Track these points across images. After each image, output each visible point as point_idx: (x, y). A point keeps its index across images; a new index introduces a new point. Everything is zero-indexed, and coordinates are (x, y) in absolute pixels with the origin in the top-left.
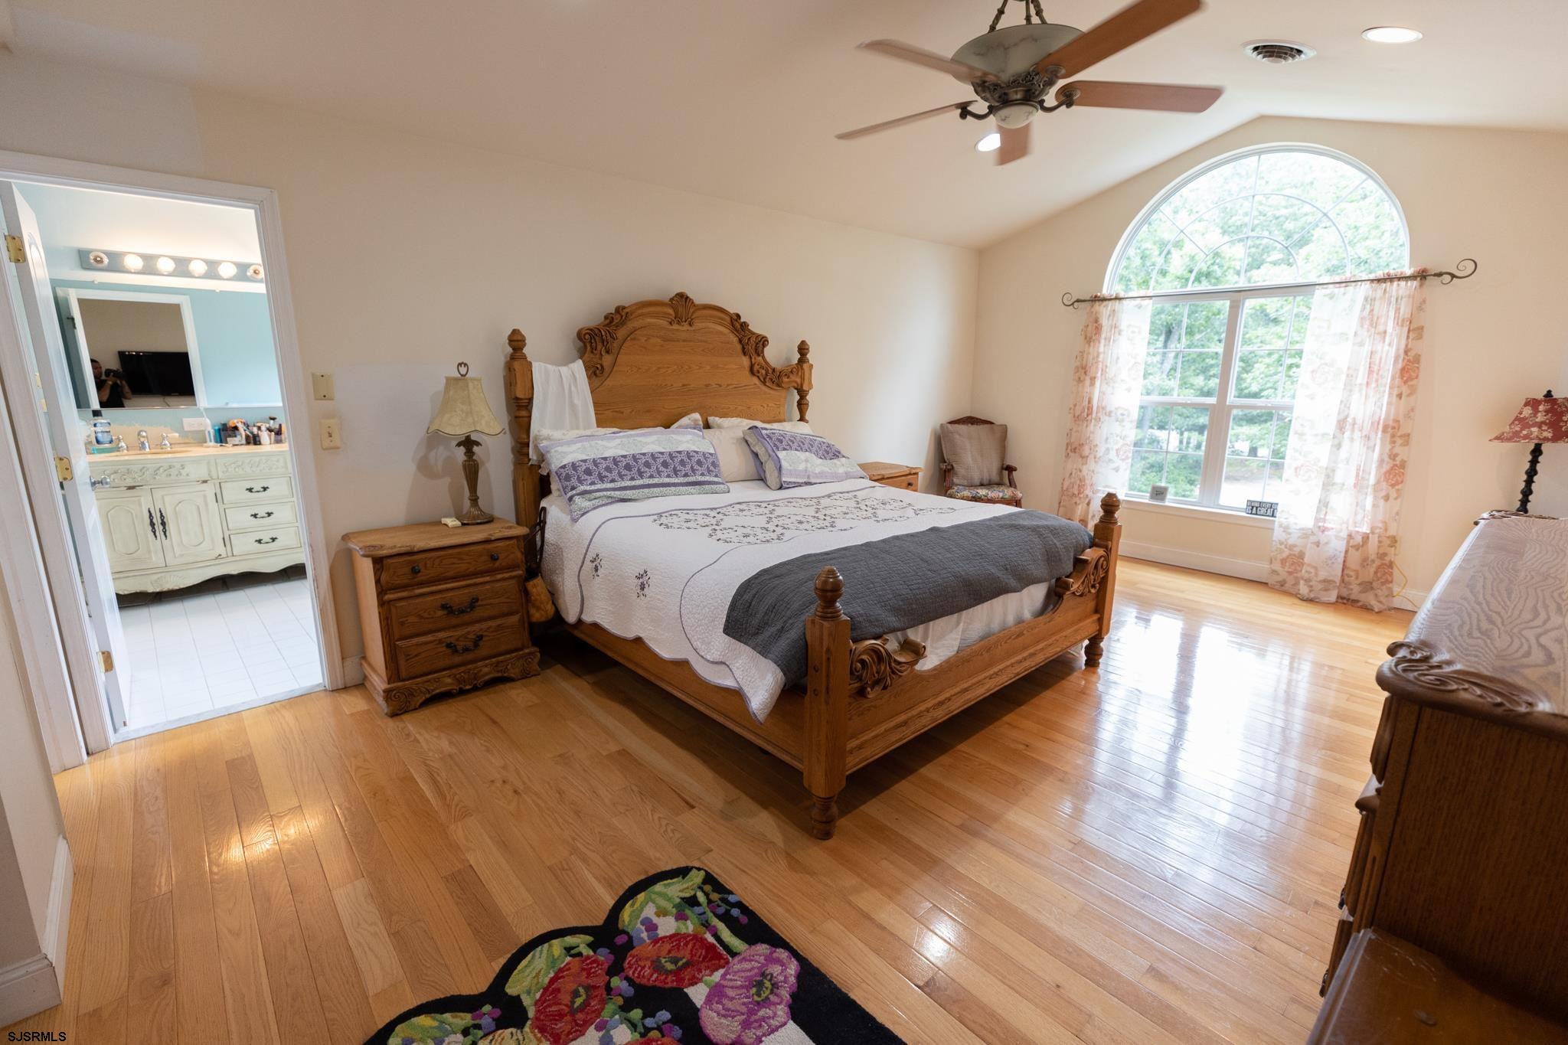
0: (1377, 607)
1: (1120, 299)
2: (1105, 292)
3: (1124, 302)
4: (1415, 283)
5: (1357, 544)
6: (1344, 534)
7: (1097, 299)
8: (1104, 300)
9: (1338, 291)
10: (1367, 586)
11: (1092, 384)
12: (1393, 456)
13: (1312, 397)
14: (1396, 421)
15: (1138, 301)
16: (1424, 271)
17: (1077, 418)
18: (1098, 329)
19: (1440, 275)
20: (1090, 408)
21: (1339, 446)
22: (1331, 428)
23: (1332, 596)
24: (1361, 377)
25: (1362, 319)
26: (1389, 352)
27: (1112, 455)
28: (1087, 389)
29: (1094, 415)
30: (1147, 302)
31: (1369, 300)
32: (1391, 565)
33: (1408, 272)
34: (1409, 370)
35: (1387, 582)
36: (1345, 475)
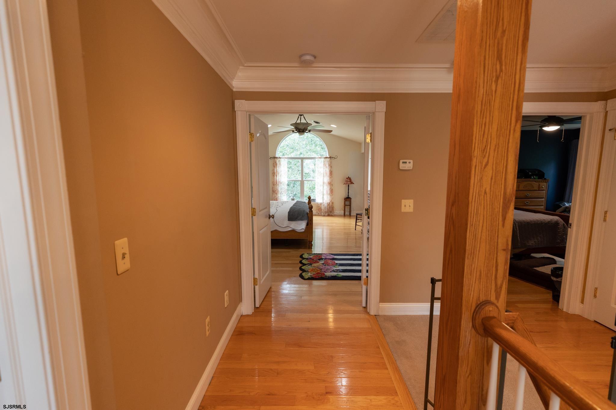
0: (333, 215)
1: (280, 158)
2: (277, 156)
4: (330, 159)
5: (329, 204)
6: (326, 203)
7: (275, 158)
8: (277, 158)
9: (319, 159)
10: (331, 212)
11: (276, 177)
12: (331, 188)
13: (318, 178)
14: (330, 182)
15: (284, 159)
16: (330, 157)
17: (273, 185)
18: (276, 164)
19: (333, 158)
20: (277, 182)
21: (323, 187)
22: (322, 184)
23: (327, 214)
24: (325, 174)
25: (324, 164)
26: (328, 170)
27: (283, 192)
29: (278, 183)
30: (286, 159)
31: (324, 161)
32: (333, 207)
33: (329, 157)
34: (331, 173)
35: (333, 210)
36: (325, 192)
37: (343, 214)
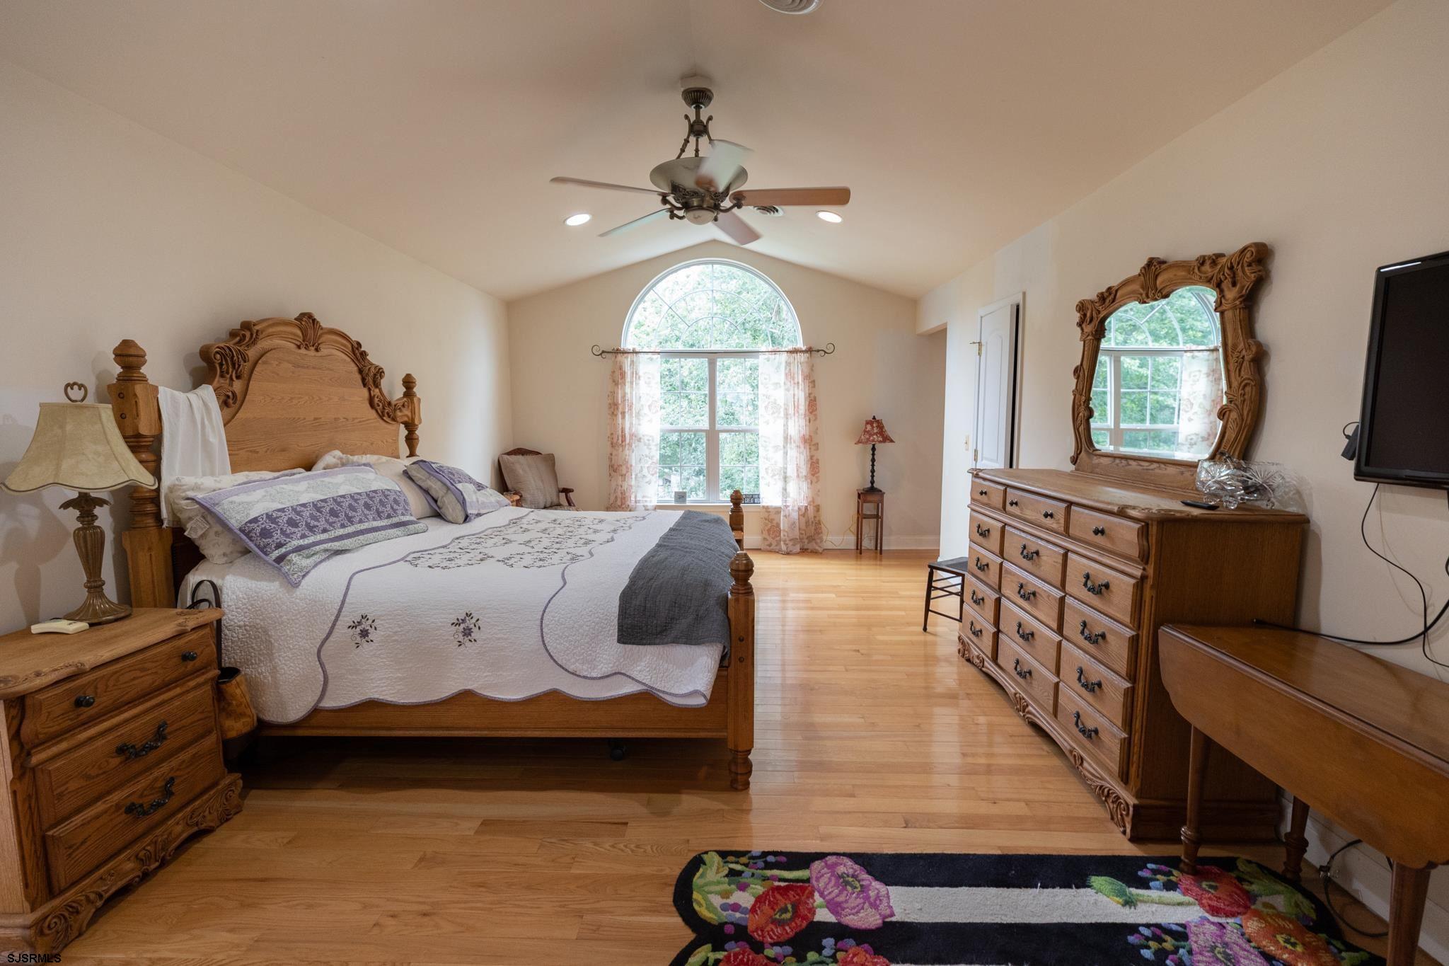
0: (820, 550)
1: (637, 353)
2: (623, 347)
3: (641, 355)
4: (807, 355)
5: (803, 513)
6: (796, 508)
7: (617, 352)
8: (624, 352)
9: (772, 356)
10: (811, 539)
11: (623, 417)
12: (812, 457)
13: (767, 423)
14: (810, 436)
15: (650, 355)
16: (810, 348)
17: (613, 445)
18: (623, 375)
19: (818, 351)
20: (623, 436)
21: (786, 453)
22: (781, 443)
23: (797, 548)
24: (791, 411)
25: (786, 375)
26: (801, 395)
27: (645, 471)
28: (620, 421)
29: (627, 441)
30: (655, 356)
31: (788, 364)
32: (819, 523)
33: (804, 348)
34: (812, 404)
35: (819, 534)
36: (791, 471)
37: (853, 547)
